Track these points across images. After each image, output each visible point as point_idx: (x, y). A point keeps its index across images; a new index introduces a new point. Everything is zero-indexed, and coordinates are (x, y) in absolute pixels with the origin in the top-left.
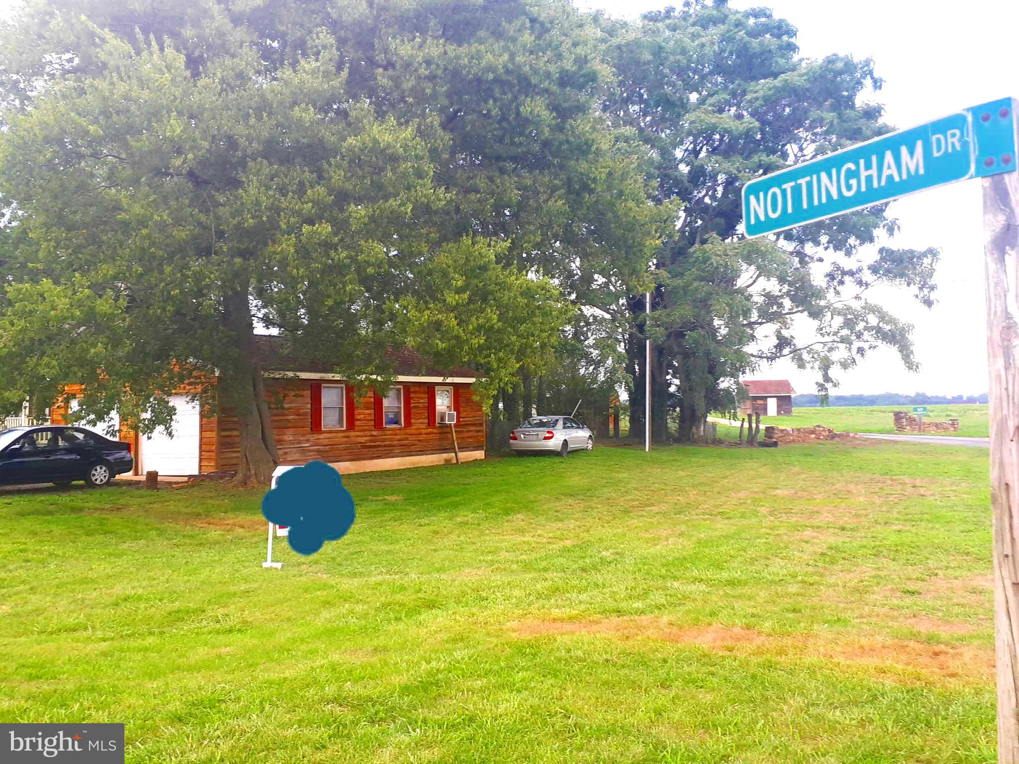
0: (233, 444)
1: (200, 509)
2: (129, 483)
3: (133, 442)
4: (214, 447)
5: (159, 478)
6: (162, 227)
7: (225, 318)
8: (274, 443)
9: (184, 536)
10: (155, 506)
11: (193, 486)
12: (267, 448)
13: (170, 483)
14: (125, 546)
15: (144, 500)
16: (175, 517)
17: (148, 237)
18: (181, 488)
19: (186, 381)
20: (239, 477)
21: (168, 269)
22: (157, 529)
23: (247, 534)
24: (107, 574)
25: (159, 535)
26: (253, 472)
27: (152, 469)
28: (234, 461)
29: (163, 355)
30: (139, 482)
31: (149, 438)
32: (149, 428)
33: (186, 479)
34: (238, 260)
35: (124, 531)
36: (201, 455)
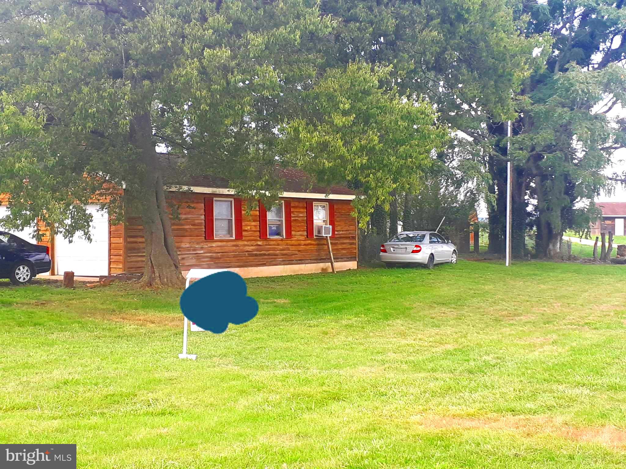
0: (139, 249)
1: (113, 306)
2: (48, 282)
3: (49, 245)
4: (121, 252)
5: (75, 278)
6: (79, 52)
7: (131, 136)
8: (175, 249)
9: (103, 329)
10: (74, 302)
11: (104, 286)
12: (169, 254)
13: (84, 283)
14: (54, 336)
15: (64, 297)
16: (93, 312)
17: (67, 60)
18: (95, 287)
19: (97, 192)
20: (145, 278)
21: (85, 90)
22: (79, 323)
23: (158, 329)
24: (44, 361)
25: (82, 327)
26: (157, 275)
27: (69, 270)
28: (139, 265)
29: (78, 169)
30: (56, 281)
31: (70, 242)
32: (69, 233)
33: (98, 279)
34: (146, 82)
35: (51, 323)
36: (110, 259)
